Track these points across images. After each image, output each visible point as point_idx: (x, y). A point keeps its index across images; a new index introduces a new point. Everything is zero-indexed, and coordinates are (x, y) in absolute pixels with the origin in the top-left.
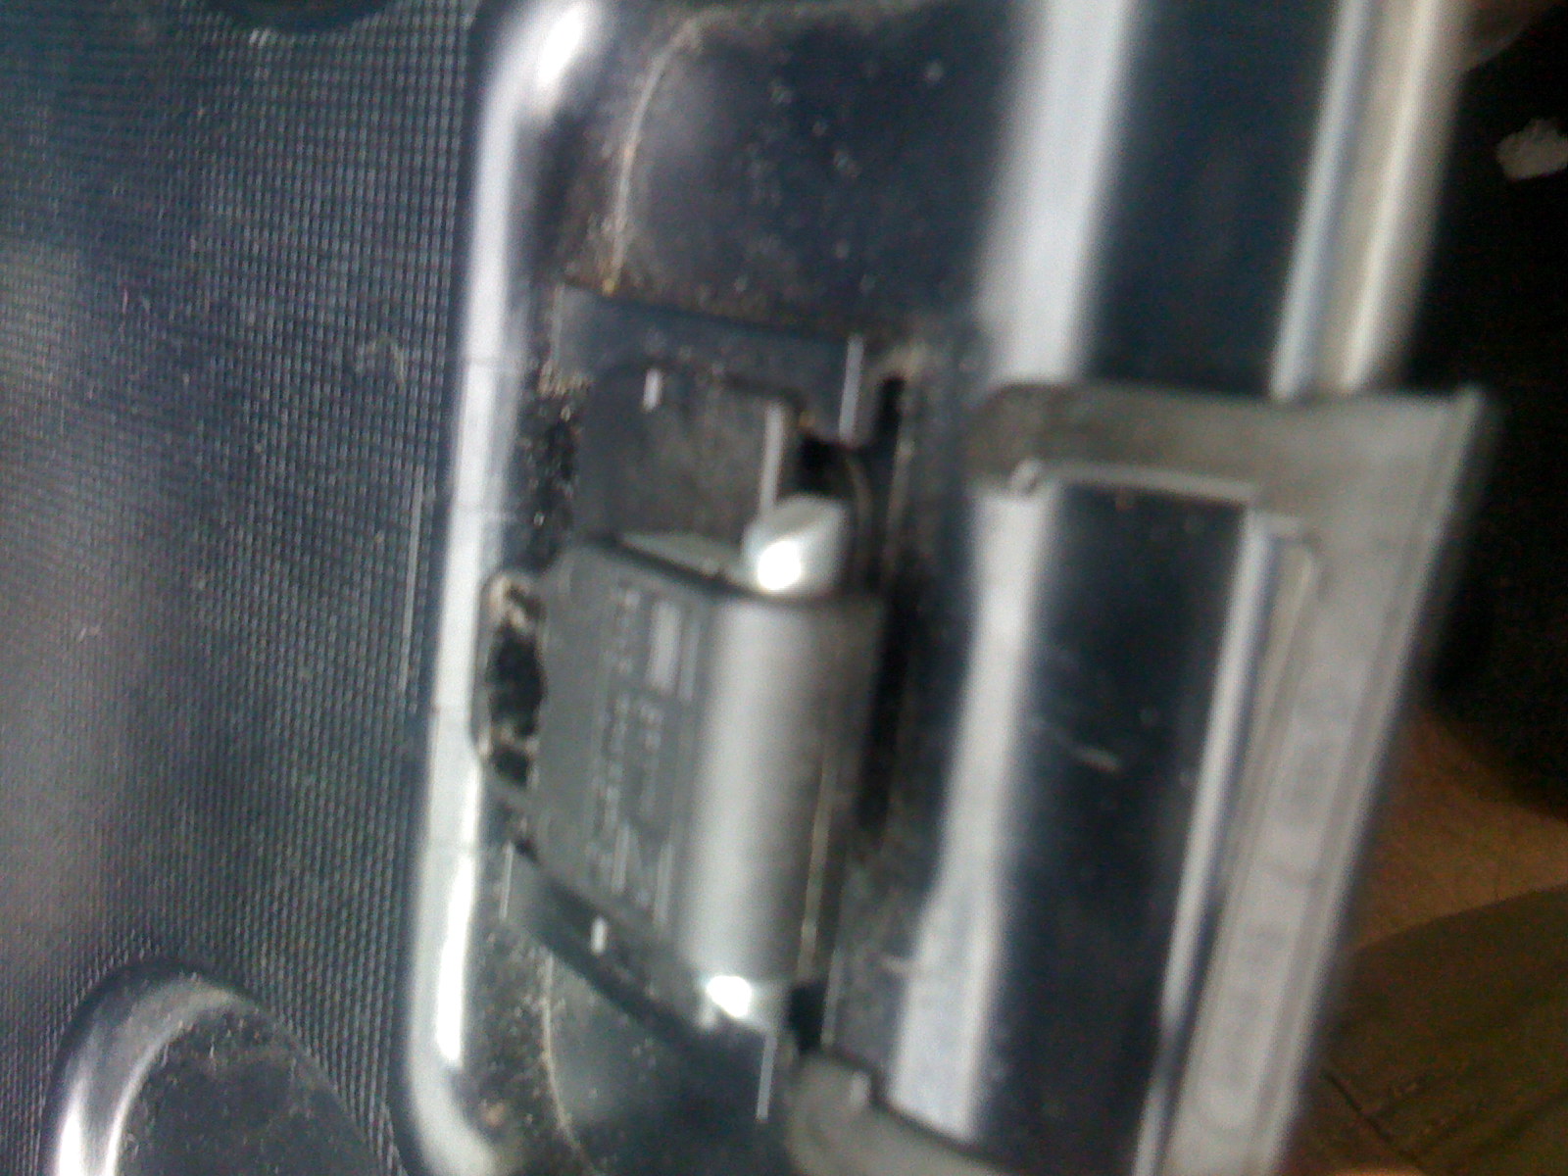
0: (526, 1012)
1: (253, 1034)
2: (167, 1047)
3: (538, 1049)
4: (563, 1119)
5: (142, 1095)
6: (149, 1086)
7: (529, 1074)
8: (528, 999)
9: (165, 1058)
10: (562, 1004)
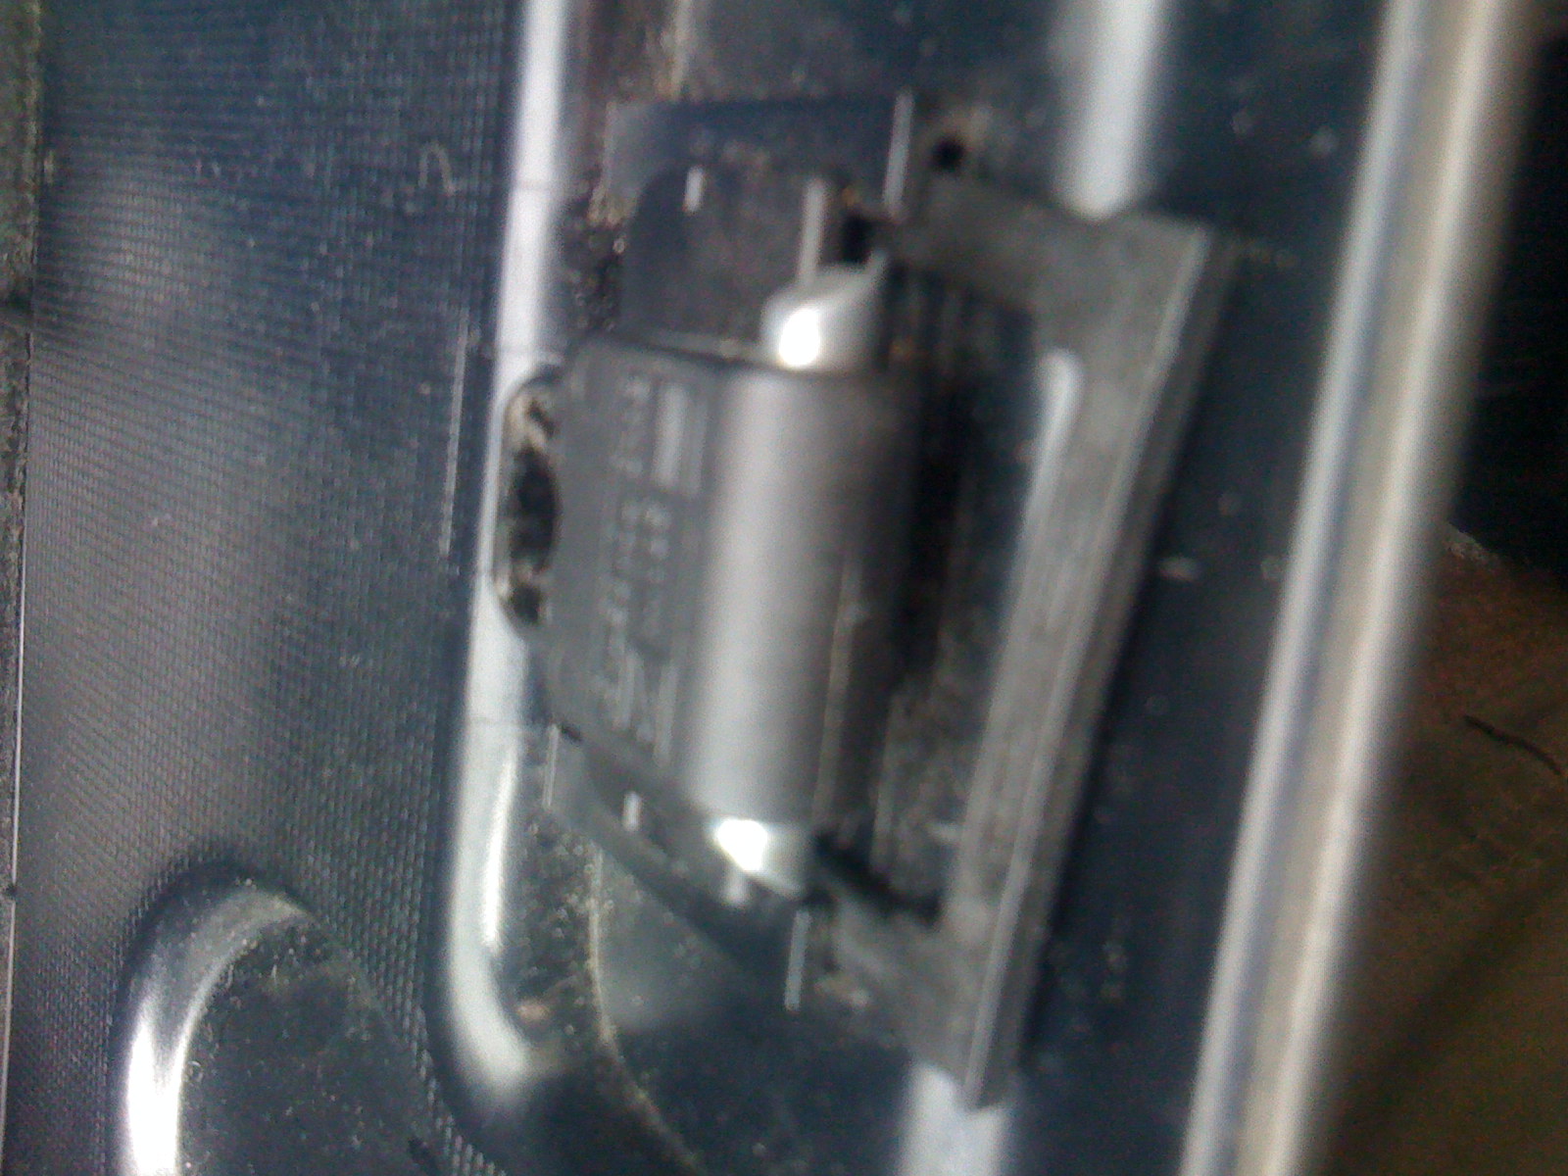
0: (571, 911)
1: (314, 952)
2: (232, 967)
3: (583, 956)
4: (607, 1033)
5: (206, 1020)
6: (214, 1010)
7: (574, 980)
8: (573, 899)
9: (230, 979)
10: (609, 905)
